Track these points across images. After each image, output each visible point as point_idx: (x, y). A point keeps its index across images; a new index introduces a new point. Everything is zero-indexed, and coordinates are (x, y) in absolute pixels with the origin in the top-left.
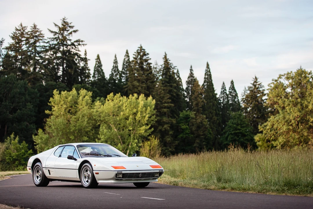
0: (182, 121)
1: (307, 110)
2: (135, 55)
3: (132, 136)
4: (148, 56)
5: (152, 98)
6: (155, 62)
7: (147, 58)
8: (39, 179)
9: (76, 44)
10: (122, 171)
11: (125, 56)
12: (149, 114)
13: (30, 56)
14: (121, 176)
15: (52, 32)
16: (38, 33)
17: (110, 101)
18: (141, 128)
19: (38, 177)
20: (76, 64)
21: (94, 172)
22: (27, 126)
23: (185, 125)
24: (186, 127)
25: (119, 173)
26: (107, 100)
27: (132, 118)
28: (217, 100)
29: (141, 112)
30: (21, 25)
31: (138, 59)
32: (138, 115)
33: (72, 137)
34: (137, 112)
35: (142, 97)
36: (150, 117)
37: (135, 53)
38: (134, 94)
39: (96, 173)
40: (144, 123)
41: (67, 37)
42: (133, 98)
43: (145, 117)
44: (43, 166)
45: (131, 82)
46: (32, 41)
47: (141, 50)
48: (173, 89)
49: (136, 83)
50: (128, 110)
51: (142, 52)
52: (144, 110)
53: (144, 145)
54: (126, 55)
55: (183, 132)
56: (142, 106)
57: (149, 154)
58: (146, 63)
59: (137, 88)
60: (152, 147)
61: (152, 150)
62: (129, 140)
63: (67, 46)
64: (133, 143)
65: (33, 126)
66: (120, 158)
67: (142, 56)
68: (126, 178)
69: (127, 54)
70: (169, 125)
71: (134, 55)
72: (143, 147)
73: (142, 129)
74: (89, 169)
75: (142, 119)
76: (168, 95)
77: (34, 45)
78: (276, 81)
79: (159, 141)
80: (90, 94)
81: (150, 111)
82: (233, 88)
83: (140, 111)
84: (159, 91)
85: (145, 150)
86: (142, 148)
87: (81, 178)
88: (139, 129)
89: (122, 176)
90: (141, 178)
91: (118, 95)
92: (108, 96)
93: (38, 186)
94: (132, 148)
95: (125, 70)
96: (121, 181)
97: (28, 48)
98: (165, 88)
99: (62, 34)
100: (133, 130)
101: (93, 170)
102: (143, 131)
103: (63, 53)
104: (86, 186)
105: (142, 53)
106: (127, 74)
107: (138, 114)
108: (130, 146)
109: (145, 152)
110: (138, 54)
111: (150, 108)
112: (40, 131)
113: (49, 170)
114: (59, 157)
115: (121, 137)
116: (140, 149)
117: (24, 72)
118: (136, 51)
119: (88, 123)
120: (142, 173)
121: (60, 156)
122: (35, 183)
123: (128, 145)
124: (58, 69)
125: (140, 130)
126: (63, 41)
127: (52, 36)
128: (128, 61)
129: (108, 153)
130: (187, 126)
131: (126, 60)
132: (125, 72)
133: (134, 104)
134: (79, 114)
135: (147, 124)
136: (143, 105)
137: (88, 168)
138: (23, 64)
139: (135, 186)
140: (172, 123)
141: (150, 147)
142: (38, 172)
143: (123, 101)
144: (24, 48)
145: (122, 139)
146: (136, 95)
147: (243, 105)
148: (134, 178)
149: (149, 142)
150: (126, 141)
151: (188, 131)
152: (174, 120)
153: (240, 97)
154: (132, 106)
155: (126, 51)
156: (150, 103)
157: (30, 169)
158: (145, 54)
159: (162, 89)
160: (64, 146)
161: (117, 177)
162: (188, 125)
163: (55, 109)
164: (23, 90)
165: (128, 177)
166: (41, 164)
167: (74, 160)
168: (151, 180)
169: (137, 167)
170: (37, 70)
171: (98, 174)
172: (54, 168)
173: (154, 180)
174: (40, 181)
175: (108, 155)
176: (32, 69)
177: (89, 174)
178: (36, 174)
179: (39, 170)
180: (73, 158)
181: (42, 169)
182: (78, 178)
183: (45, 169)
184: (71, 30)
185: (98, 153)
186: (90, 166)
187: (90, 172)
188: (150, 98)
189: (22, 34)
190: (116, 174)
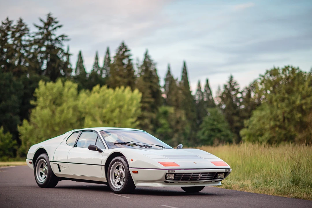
1: (294, 106)
5: (138, 91)
8: (44, 176)
9: (60, 39)
10: (175, 170)
12: (135, 107)
13: (15, 49)
14: (172, 177)
15: (37, 27)
16: (23, 28)
17: (96, 93)
19: (41, 174)
20: (59, 59)
21: (131, 170)
22: (11, 117)
25: (171, 172)
26: (92, 92)
28: (193, 97)
30: (7, 19)
32: (124, 108)
34: (124, 105)
36: (136, 110)
39: (134, 172)
40: (130, 116)
41: (52, 32)
42: (120, 90)
43: (131, 110)
44: (51, 159)
46: (17, 35)
48: (153, 85)
52: (130, 103)
58: (128, 59)
63: (51, 40)
65: (17, 118)
67: (124, 52)
68: (179, 180)
70: (150, 120)
74: (121, 165)
76: (149, 90)
77: (19, 39)
78: (263, 76)
80: (76, 85)
81: (136, 104)
82: (207, 86)
83: (127, 104)
87: (108, 178)
89: (175, 177)
90: (200, 180)
91: (104, 87)
92: (94, 88)
93: (42, 186)
96: (172, 185)
97: (14, 41)
99: (47, 29)
101: (129, 168)
103: (48, 47)
104: (117, 190)
105: (123, 48)
111: (136, 101)
112: (25, 122)
113: (58, 165)
114: (74, 146)
117: (9, 65)
120: (202, 173)
122: (37, 180)
124: (42, 63)
126: (47, 36)
127: (37, 30)
134: (65, 106)
137: (119, 164)
138: (8, 57)
140: (152, 117)
142: (42, 167)
144: (10, 41)
146: (122, 87)
147: (217, 102)
148: (190, 180)
153: (214, 95)
156: (136, 96)
157: (30, 163)
158: (126, 50)
160: (81, 132)
161: (167, 178)
165: (183, 178)
166: (48, 156)
167: (98, 152)
168: (213, 183)
169: (194, 163)
170: (22, 63)
171: (137, 172)
172: (67, 163)
173: (217, 183)
174: (45, 180)
175: (146, 145)
176: (16, 63)
177: (122, 172)
178: (39, 170)
179: (44, 164)
180: (97, 149)
181: (49, 163)
182: (104, 178)
183: (53, 163)
184: (55, 25)
185: (133, 142)
186: (124, 160)
187: (123, 170)
188: (136, 91)
189: (8, 29)
190: (167, 174)
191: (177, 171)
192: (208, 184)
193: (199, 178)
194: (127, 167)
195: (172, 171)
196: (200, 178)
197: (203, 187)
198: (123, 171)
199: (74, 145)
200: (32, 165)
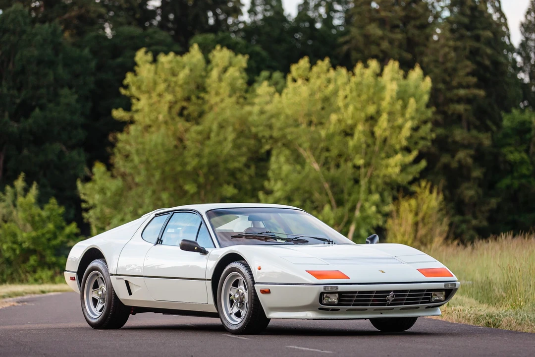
0: (509, 141)
3: (363, 182)
5: (421, 72)
8: (100, 306)
10: (338, 286)
12: (412, 118)
14: (334, 299)
17: (300, 82)
18: (391, 160)
19: (95, 302)
21: (258, 288)
22: (61, 154)
23: (516, 150)
24: (522, 158)
25: (330, 290)
26: (289, 78)
27: (364, 131)
29: (390, 113)
32: (380, 122)
33: (190, 188)
34: (379, 113)
35: (393, 70)
36: (415, 129)
38: (369, 62)
39: (264, 292)
40: (398, 147)
42: (366, 72)
43: (400, 128)
44: (112, 269)
45: (361, 27)
48: (483, 47)
49: (375, 30)
50: (351, 108)
52: (399, 107)
53: (398, 210)
55: (511, 172)
56: (392, 97)
57: (412, 236)
59: (378, 45)
60: (421, 215)
61: (421, 225)
62: (354, 196)
64: (367, 205)
65: (78, 155)
66: (331, 247)
68: (349, 305)
70: (472, 152)
72: (395, 214)
73: (393, 164)
74: (241, 278)
75: (391, 134)
76: (468, 63)
79: (441, 197)
80: (242, 60)
81: (417, 110)
83: (387, 110)
84: (442, 52)
85: (400, 225)
86: (392, 217)
87: (218, 304)
88: (383, 162)
89: (339, 300)
90: (391, 304)
91: (323, 64)
92: (294, 68)
93: (96, 326)
94: (365, 219)
96: (334, 314)
98: (459, 43)
100: (367, 165)
101: (254, 283)
102: (397, 170)
104: (234, 328)
107: (382, 118)
108: (357, 213)
109: (402, 230)
111: (417, 101)
112: (99, 169)
113: (127, 282)
114: (157, 243)
115: (332, 186)
116: (385, 222)
119: (237, 146)
120: (395, 291)
121: (159, 241)
122: (86, 315)
123: (353, 209)
125: (387, 166)
129: (297, 232)
130: (525, 156)
133: (369, 90)
134: (210, 120)
135: (407, 150)
136: (394, 95)
137: (238, 276)
139: (375, 329)
140: (480, 144)
141: (416, 214)
142: (96, 286)
143: (336, 80)
145: (334, 194)
146: (374, 64)
148: (372, 305)
149: (413, 202)
150: (346, 197)
151: (528, 169)
152: (487, 138)
154: (364, 97)
156: (417, 87)
157: (73, 279)
159: (449, 47)
160: (171, 214)
161: (324, 302)
162: (527, 151)
163: (142, 104)
164: (49, 51)
165: (356, 301)
166: (106, 264)
167: (199, 253)
168: (422, 311)
169: (381, 273)
171: (268, 292)
172: (143, 276)
173: (430, 311)
174: (101, 313)
175: (296, 238)
177: (243, 293)
178: (90, 292)
179: (100, 281)
180: (196, 248)
181: (108, 278)
182: (210, 305)
183: (117, 278)
185: (269, 234)
186: (245, 269)
187: (246, 289)
188: (416, 73)
190: (322, 294)
191: (341, 288)
192: (414, 312)
193: (390, 302)
194: (251, 282)
195: (331, 287)
196: (392, 301)
198: (244, 290)
199: (156, 240)
200: (76, 282)
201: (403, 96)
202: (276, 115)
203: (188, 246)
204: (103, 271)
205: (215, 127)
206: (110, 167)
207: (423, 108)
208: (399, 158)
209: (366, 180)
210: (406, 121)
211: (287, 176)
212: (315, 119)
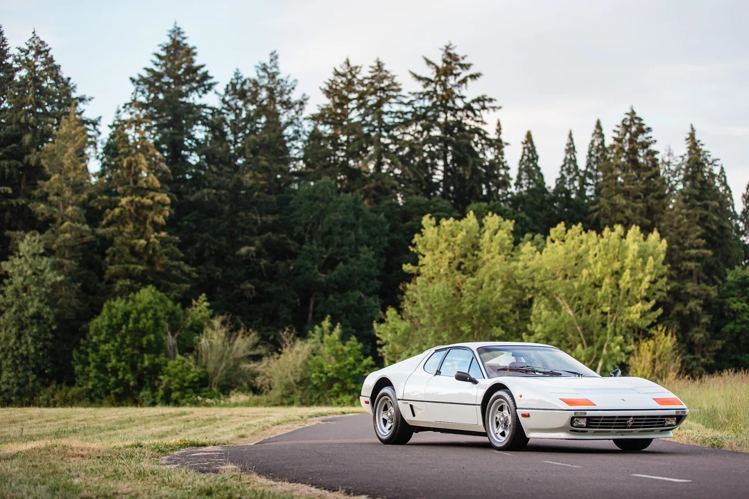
0: (732, 293)
2: (618, 132)
3: (610, 326)
4: (649, 134)
5: (658, 235)
6: (667, 148)
7: (647, 138)
8: (389, 425)
9: (476, 106)
10: (587, 412)
11: (593, 135)
12: (651, 273)
13: (368, 135)
14: (583, 422)
15: (420, 78)
16: (386, 82)
17: (557, 242)
18: (633, 307)
19: (385, 422)
20: (475, 155)
21: (519, 412)
22: (360, 300)
23: (739, 301)
24: (744, 307)
25: (579, 415)
26: (548, 239)
27: (610, 284)
29: (632, 269)
30: (348, 63)
31: (624, 141)
32: (624, 276)
33: (466, 329)
34: (623, 268)
35: (634, 233)
36: (653, 282)
37: (618, 126)
38: (615, 227)
39: (524, 415)
40: (638, 297)
41: (456, 91)
42: (612, 235)
43: (641, 281)
44: (399, 396)
45: (609, 198)
46: (372, 100)
47: (632, 120)
48: (711, 214)
49: (620, 200)
50: (599, 265)
51: (635, 124)
52: (639, 264)
53: (638, 350)
54: (595, 132)
55: (734, 318)
56: (634, 256)
57: (650, 371)
58: (645, 151)
59: (623, 212)
60: (657, 354)
61: (657, 362)
62: (601, 337)
63: (455, 110)
64: (613, 344)
65: (374, 301)
66: (581, 379)
67: (636, 135)
68: (595, 428)
69: (598, 131)
70: (701, 302)
71: (615, 131)
72: (636, 353)
73: (634, 311)
74: (506, 404)
75: (633, 286)
76: (699, 228)
77: (377, 110)
79: (675, 339)
80: (510, 225)
81: (655, 266)
83: (629, 267)
84: (676, 219)
85: (640, 362)
86: (634, 355)
87: (486, 425)
88: (626, 309)
89: (587, 423)
90: (631, 428)
91: (577, 228)
92: (552, 231)
93: (385, 442)
94: (610, 356)
95: (592, 168)
96: (583, 435)
97: (363, 116)
98: (690, 211)
99: (444, 84)
100: (613, 311)
101: (516, 408)
102: (638, 316)
103: (447, 128)
104: (499, 445)
105: (634, 127)
106: (597, 177)
107: (625, 273)
108: (605, 352)
109: (642, 366)
110: (624, 129)
111: (655, 259)
112: (391, 312)
113: (411, 406)
114: (436, 374)
115: (584, 329)
116: (628, 359)
117: (354, 174)
118: (620, 123)
119: (504, 295)
120: (634, 417)
121: (438, 373)
122: (378, 432)
123: (601, 348)
124: (434, 166)
125: (629, 313)
126: (445, 100)
127: (419, 87)
128: (600, 147)
129: (552, 366)
131: (596, 144)
132: (594, 174)
133: (614, 250)
134: (483, 273)
135: (647, 299)
136: (636, 254)
137: (504, 402)
138: (351, 154)
139: (617, 448)
140: (708, 295)
141: (654, 353)
142: (386, 409)
143: (587, 242)
144: (355, 116)
145: (585, 335)
146: (619, 228)
148: (614, 428)
149: (651, 343)
150: (595, 338)
152: (714, 290)
154: (610, 255)
155: (595, 124)
156: (655, 247)
157: (367, 402)
158: (641, 131)
159: (683, 214)
160: (448, 350)
161: (575, 425)
163: (427, 260)
164: (352, 216)
165: (601, 424)
166: (394, 391)
167: (471, 383)
168: (657, 433)
169: (622, 401)
170: (385, 168)
171: (528, 416)
172: (424, 401)
173: (664, 434)
174: (390, 431)
175: (551, 371)
176: (371, 166)
177: (507, 417)
178: (381, 414)
179: (389, 404)
180: (468, 379)
181: (396, 402)
182: (480, 426)
183: (403, 403)
184: (464, 74)
185: (529, 368)
186: (509, 396)
187: (509, 413)
188: (654, 236)
189: (350, 84)
190: (573, 418)
191: (589, 414)
192: (650, 434)
193: (630, 426)
194: (514, 408)
195: (581, 413)
196: (632, 425)
197: (651, 440)
199: (435, 372)
200: (369, 406)
201: (643, 255)
202: (537, 270)
203: (462, 377)
204: (392, 396)
205: (486, 279)
206: (400, 311)
207: (660, 265)
208: (639, 306)
209: (612, 324)
210: (645, 275)
211: (545, 320)
212: (569, 274)
